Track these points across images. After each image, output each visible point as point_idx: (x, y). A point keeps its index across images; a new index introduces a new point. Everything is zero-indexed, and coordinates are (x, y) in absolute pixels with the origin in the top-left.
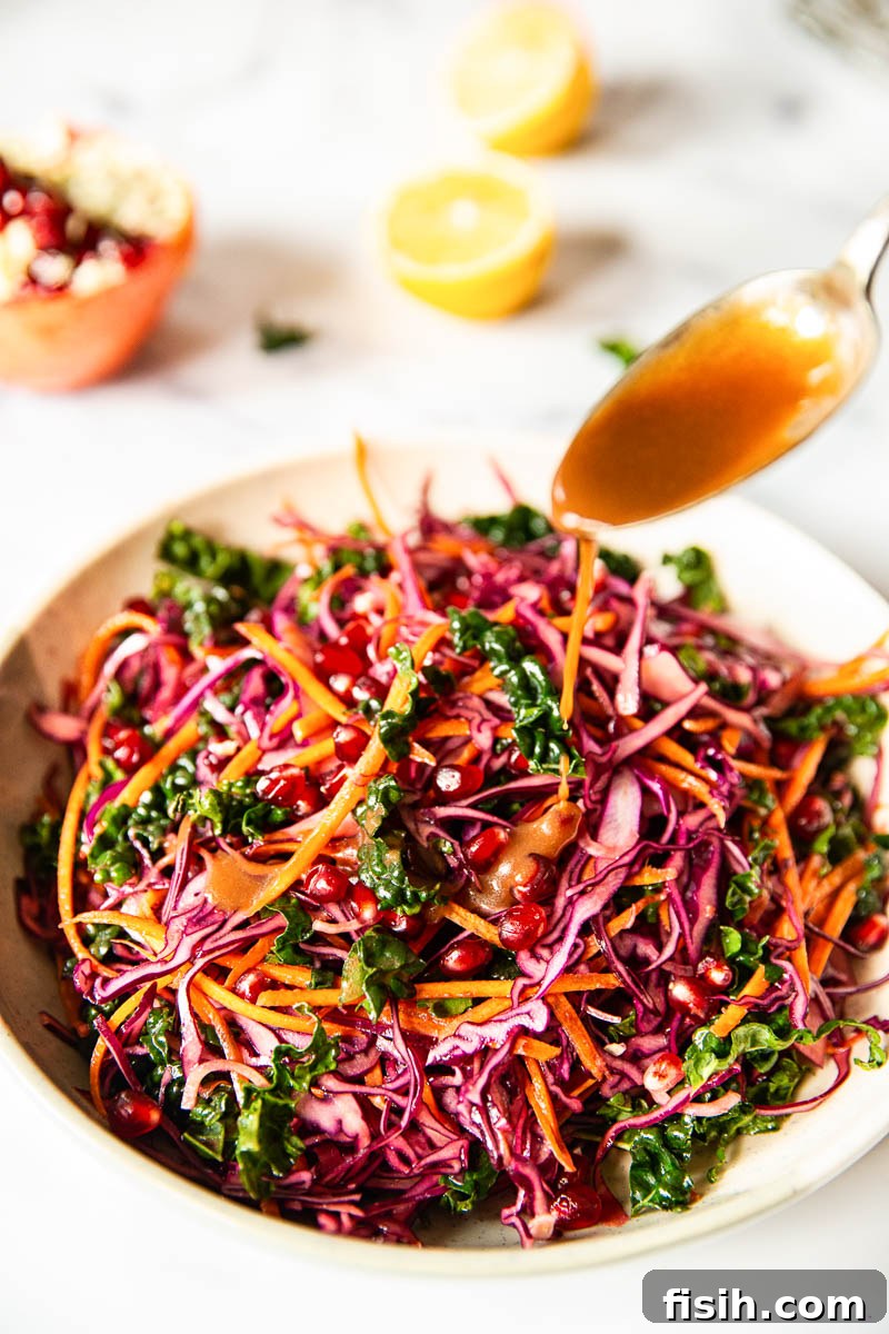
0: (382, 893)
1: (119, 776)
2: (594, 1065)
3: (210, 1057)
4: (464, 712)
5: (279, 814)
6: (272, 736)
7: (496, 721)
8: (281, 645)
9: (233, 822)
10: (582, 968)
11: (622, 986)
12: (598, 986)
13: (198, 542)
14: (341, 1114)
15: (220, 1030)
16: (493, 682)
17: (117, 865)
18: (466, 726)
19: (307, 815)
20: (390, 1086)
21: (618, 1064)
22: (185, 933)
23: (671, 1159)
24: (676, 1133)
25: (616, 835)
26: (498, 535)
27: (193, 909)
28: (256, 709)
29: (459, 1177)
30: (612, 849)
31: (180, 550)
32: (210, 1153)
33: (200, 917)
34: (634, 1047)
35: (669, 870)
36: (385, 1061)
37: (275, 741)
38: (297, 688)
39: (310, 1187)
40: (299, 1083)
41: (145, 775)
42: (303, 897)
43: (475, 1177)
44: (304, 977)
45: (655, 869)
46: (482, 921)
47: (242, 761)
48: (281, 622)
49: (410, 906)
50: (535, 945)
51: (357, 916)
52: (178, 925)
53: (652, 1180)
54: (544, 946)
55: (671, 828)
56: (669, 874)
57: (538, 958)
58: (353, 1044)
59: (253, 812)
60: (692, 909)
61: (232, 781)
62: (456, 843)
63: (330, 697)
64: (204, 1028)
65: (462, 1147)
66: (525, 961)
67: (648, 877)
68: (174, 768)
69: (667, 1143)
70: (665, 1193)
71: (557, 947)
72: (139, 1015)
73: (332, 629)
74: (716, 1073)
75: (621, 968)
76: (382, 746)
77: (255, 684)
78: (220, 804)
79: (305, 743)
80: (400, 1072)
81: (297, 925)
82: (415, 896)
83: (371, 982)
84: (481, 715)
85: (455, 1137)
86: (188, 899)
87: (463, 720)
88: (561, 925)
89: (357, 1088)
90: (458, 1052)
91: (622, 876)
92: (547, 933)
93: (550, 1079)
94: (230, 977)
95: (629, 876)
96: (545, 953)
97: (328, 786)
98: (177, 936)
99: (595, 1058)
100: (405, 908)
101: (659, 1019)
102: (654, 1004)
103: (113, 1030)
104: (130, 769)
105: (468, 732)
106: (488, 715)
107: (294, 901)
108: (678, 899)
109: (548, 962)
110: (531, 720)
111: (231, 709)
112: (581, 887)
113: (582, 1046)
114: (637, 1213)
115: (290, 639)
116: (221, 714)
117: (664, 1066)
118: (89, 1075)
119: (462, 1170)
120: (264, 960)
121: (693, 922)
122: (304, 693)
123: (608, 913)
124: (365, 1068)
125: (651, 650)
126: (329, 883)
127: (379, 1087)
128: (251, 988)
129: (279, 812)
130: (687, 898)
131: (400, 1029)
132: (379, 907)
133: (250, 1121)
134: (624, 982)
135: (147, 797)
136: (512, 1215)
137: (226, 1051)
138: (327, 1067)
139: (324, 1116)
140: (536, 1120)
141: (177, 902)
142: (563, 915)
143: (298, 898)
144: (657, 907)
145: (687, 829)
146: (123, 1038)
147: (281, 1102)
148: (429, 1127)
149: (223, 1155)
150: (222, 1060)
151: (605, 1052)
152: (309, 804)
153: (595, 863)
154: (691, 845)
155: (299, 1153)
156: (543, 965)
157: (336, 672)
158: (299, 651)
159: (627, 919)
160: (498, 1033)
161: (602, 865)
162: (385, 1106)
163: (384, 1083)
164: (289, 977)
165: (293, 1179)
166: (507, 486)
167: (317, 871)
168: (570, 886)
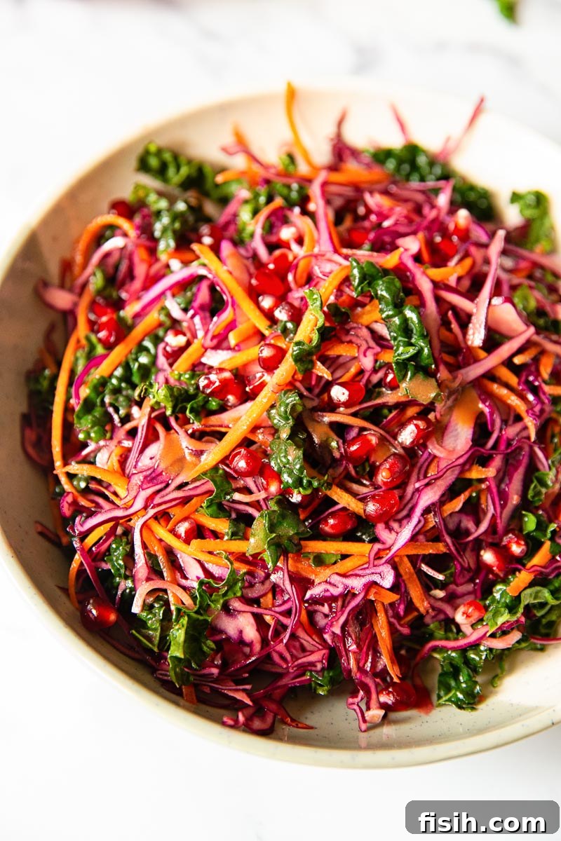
0: (286, 478)
1: (100, 350)
2: (422, 605)
3: (154, 577)
4: (354, 339)
5: (214, 404)
6: (213, 337)
7: (378, 349)
8: (225, 268)
9: (180, 406)
10: (421, 537)
11: (448, 552)
12: (431, 551)
13: (167, 156)
14: (243, 626)
15: (162, 559)
16: (378, 317)
17: (96, 428)
18: (356, 350)
19: (234, 406)
20: (277, 609)
21: (439, 604)
22: (141, 487)
23: (468, 672)
24: (473, 656)
25: (455, 441)
26: (391, 165)
27: (148, 469)
28: (202, 314)
29: (320, 674)
30: (452, 452)
31: (154, 162)
32: (150, 645)
33: (152, 477)
34: (451, 591)
35: (491, 469)
36: (276, 590)
37: (215, 342)
38: (234, 304)
39: (217, 677)
40: (215, 604)
41: (119, 352)
42: (228, 470)
43: (331, 674)
44: (223, 526)
45: (481, 468)
46: (353, 500)
47: (190, 355)
48: (226, 248)
49: (304, 488)
50: (389, 520)
51: (266, 490)
52: (137, 480)
53: (453, 683)
54: (395, 521)
55: (495, 436)
56: (491, 472)
57: (390, 529)
58: (254, 577)
59: (195, 403)
60: (503, 496)
61: (182, 373)
62: (341, 441)
63: (258, 312)
64: (151, 557)
65: (324, 654)
66: (381, 530)
67: (476, 473)
68: (141, 349)
69: (467, 662)
70: (461, 696)
71: (405, 522)
72: (105, 541)
73: (263, 252)
74: (508, 622)
75: (448, 540)
76: (293, 363)
77: (204, 295)
78: (172, 395)
79: (237, 348)
80: (286, 599)
81: (222, 491)
82: (310, 483)
83: (271, 543)
84: (367, 342)
85: (320, 647)
86: (145, 462)
87: (354, 345)
88: (410, 506)
89: (255, 610)
90: (328, 594)
91: (457, 472)
92: (398, 512)
93: (390, 613)
94: (171, 523)
95: (462, 471)
96: (395, 525)
97: (251, 387)
98: (135, 488)
99: (423, 601)
100: (301, 489)
101: (471, 574)
102: (469, 563)
103: (86, 550)
104: (109, 347)
105: (357, 355)
106: (372, 343)
107: (221, 471)
108: (495, 490)
109: (397, 533)
110: (407, 356)
111: (185, 310)
112: (426, 481)
113: (415, 593)
114: (440, 705)
115: (232, 263)
116: (177, 313)
117: (470, 610)
118: (68, 579)
119: (323, 669)
120: (196, 510)
121: (503, 507)
122: (239, 306)
123: (444, 499)
124: (262, 593)
125: (497, 301)
126: (247, 463)
127: (270, 609)
128: (186, 532)
129: (214, 403)
130: (501, 489)
131: (288, 571)
132: (282, 486)
133: (178, 634)
134: (450, 549)
135: (119, 372)
136: (354, 704)
137: (165, 574)
138: (235, 594)
139: (231, 626)
140: (377, 641)
141: (137, 462)
142: (412, 498)
143: (224, 469)
144: (479, 492)
145: (508, 438)
146: (93, 556)
147: (201, 618)
148: (303, 639)
149: (158, 648)
150: (162, 581)
151: (430, 596)
152: (237, 398)
153: (438, 462)
154: (509, 451)
155: (212, 652)
156: (394, 534)
157: (263, 293)
158: (237, 273)
159: (457, 504)
160: (357, 584)
161: (443, 464)
162: (273, 623)
163: (274, 606)
164: (214, 525)
165: (206, 671)
166: (402, 127)
167: (239, 453)
168: (418, 480)
